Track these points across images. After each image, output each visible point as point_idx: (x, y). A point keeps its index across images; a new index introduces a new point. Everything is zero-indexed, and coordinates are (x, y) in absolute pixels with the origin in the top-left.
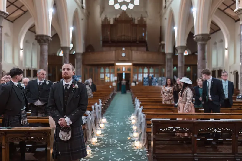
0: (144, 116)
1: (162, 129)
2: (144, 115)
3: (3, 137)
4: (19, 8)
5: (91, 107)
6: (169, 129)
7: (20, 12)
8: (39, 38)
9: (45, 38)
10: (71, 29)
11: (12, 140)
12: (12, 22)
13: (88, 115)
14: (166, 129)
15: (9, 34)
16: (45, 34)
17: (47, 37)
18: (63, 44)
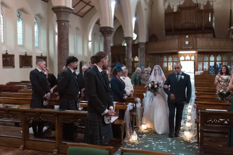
0: (194, 106)
1: (211, 120)
2: (195, 104)
3: (56, 117)
4: (88, 4)
5: (143, 95)
6: (220, 120)
7: (88, 8)
8: (103, 30)
9: (108, 30)
10: (134, 20)
11: (63, 121)
12: (82, 17)
13: (137, 102)
14: (216, 121)
15: (80, 28)
16: (108, 26)
17: (110, 29)
18: (126, 35)
